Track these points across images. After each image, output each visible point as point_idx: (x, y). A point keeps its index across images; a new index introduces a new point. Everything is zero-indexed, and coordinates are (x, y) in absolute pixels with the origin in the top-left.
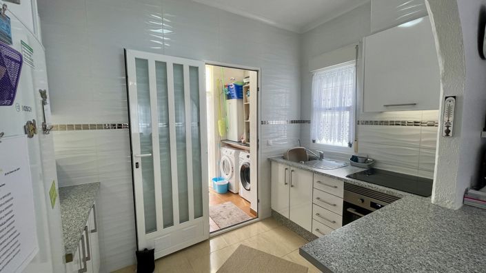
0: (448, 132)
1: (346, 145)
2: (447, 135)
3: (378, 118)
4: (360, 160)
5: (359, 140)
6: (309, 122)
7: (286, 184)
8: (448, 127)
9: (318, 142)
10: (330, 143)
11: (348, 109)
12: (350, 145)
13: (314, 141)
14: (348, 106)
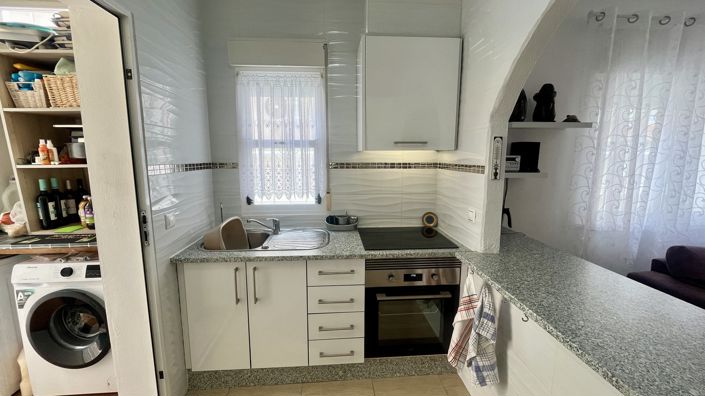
0: (496, 174)
1: (312, 200)
2: (496, 178)
3: (355, 159)
4: (341, 220)
5: (332, 191)
6: (235, 166)
7: (238, 301)
8: (496, 169)
9: (257, 201)
10: (284, 201)
11: (312, 144)
12: (319, 200)
13: (249, 201)
14: (311, 139)
